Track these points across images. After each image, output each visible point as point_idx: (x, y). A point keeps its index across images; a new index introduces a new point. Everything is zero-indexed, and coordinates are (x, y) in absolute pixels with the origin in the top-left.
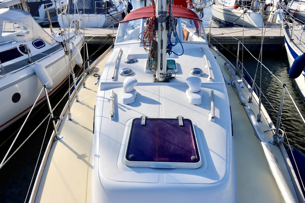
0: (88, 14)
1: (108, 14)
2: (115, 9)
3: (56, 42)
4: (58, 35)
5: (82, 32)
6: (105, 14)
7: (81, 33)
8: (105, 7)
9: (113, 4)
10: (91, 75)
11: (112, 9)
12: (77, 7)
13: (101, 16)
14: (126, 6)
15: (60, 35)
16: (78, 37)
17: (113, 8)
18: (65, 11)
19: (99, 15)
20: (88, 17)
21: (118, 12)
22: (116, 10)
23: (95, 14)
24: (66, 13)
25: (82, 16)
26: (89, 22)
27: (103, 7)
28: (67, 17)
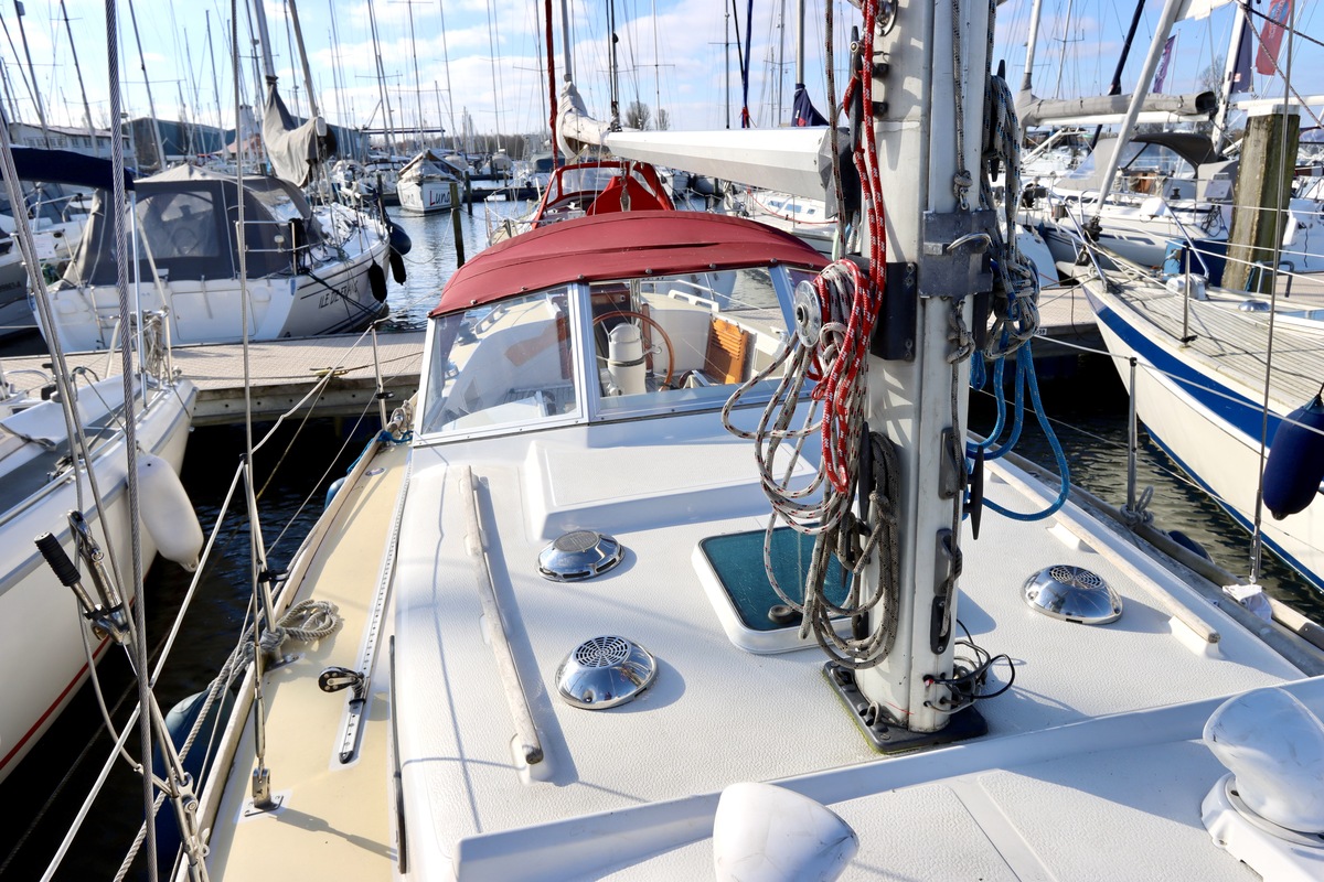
0: (199, 279)
1: (303, 274)
2: (335, 253)
3: (21, 442)
4: (36, 398)
5: (179, 372)
6: (287, 275)
7: (179, 376)
8: (286, 244)
9: (322, 233)
10: (288, 671)
11: (318, 254)
12: (146, 242)
13: (269, 285)
14: (381, 238)
15: (50, 401)
16: (161, 398)
17: (325, 251)
18: (74, 272)
19: (261, 283)
20: (200, 296)
21: (351, 265)
22: (342, 257)
23: (236, 281)
24: (79, 283)
25: (169, 291)
26: (211, 316)
27: (276, 245)
28: (86, 301)
